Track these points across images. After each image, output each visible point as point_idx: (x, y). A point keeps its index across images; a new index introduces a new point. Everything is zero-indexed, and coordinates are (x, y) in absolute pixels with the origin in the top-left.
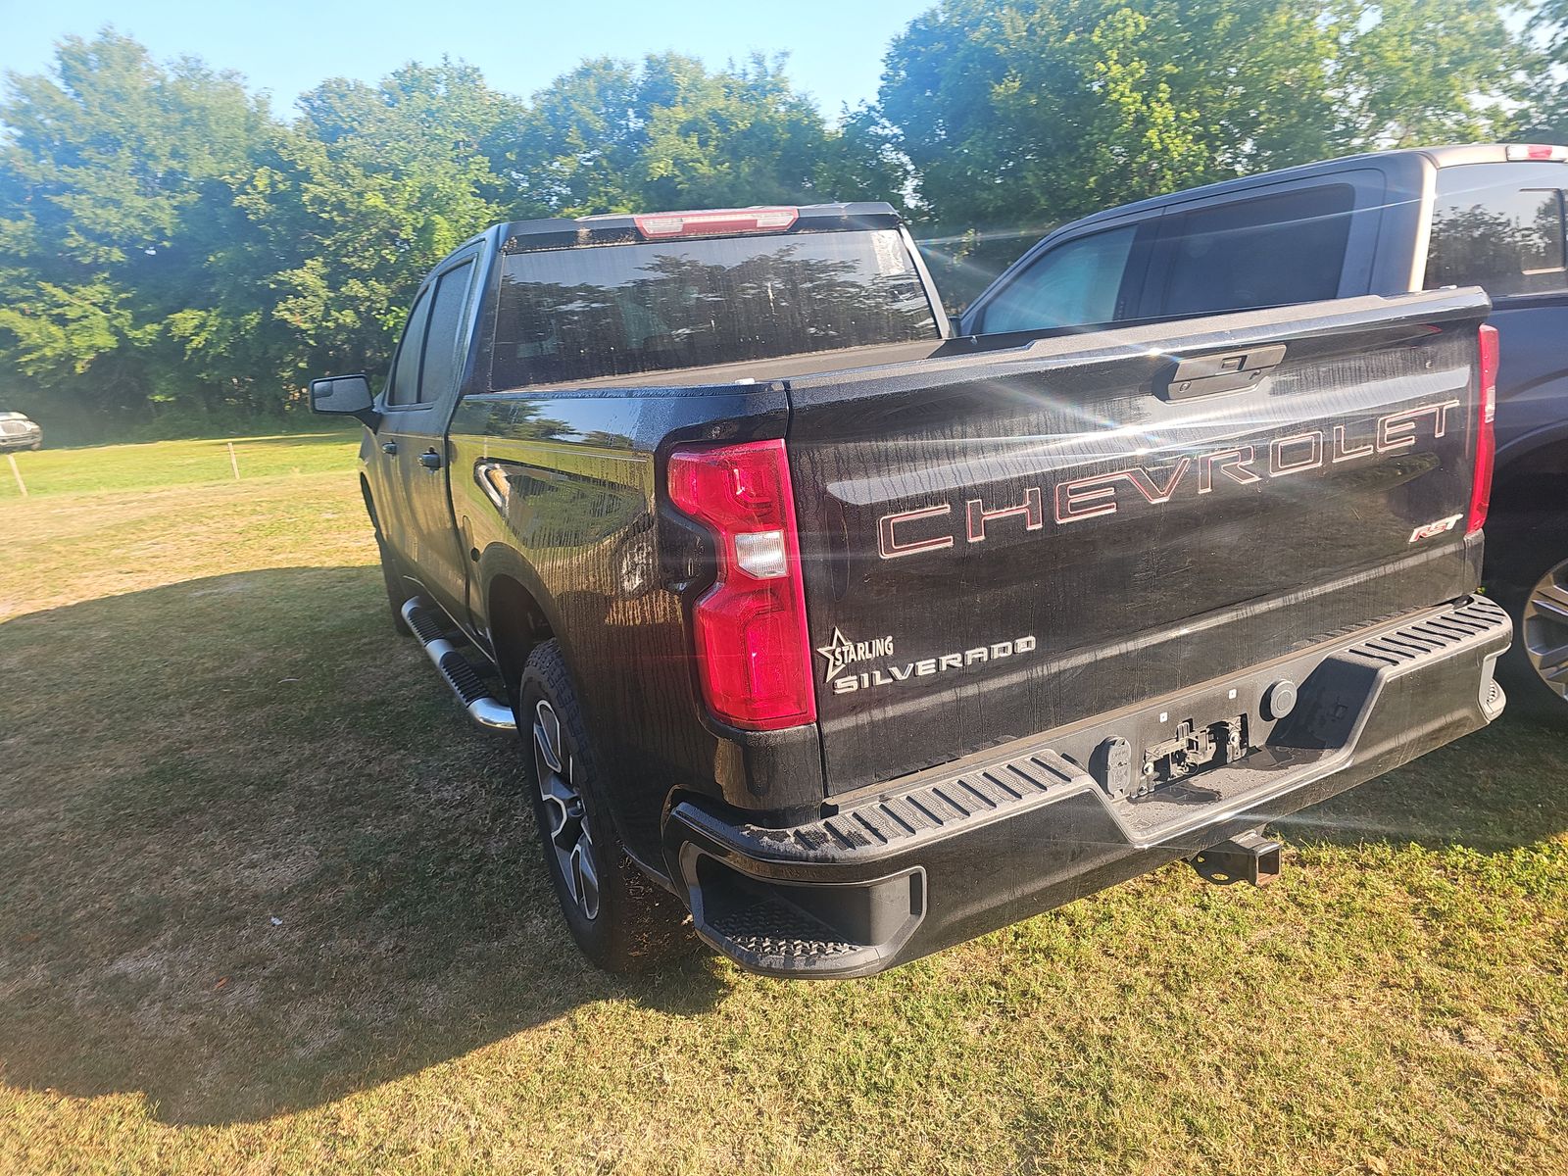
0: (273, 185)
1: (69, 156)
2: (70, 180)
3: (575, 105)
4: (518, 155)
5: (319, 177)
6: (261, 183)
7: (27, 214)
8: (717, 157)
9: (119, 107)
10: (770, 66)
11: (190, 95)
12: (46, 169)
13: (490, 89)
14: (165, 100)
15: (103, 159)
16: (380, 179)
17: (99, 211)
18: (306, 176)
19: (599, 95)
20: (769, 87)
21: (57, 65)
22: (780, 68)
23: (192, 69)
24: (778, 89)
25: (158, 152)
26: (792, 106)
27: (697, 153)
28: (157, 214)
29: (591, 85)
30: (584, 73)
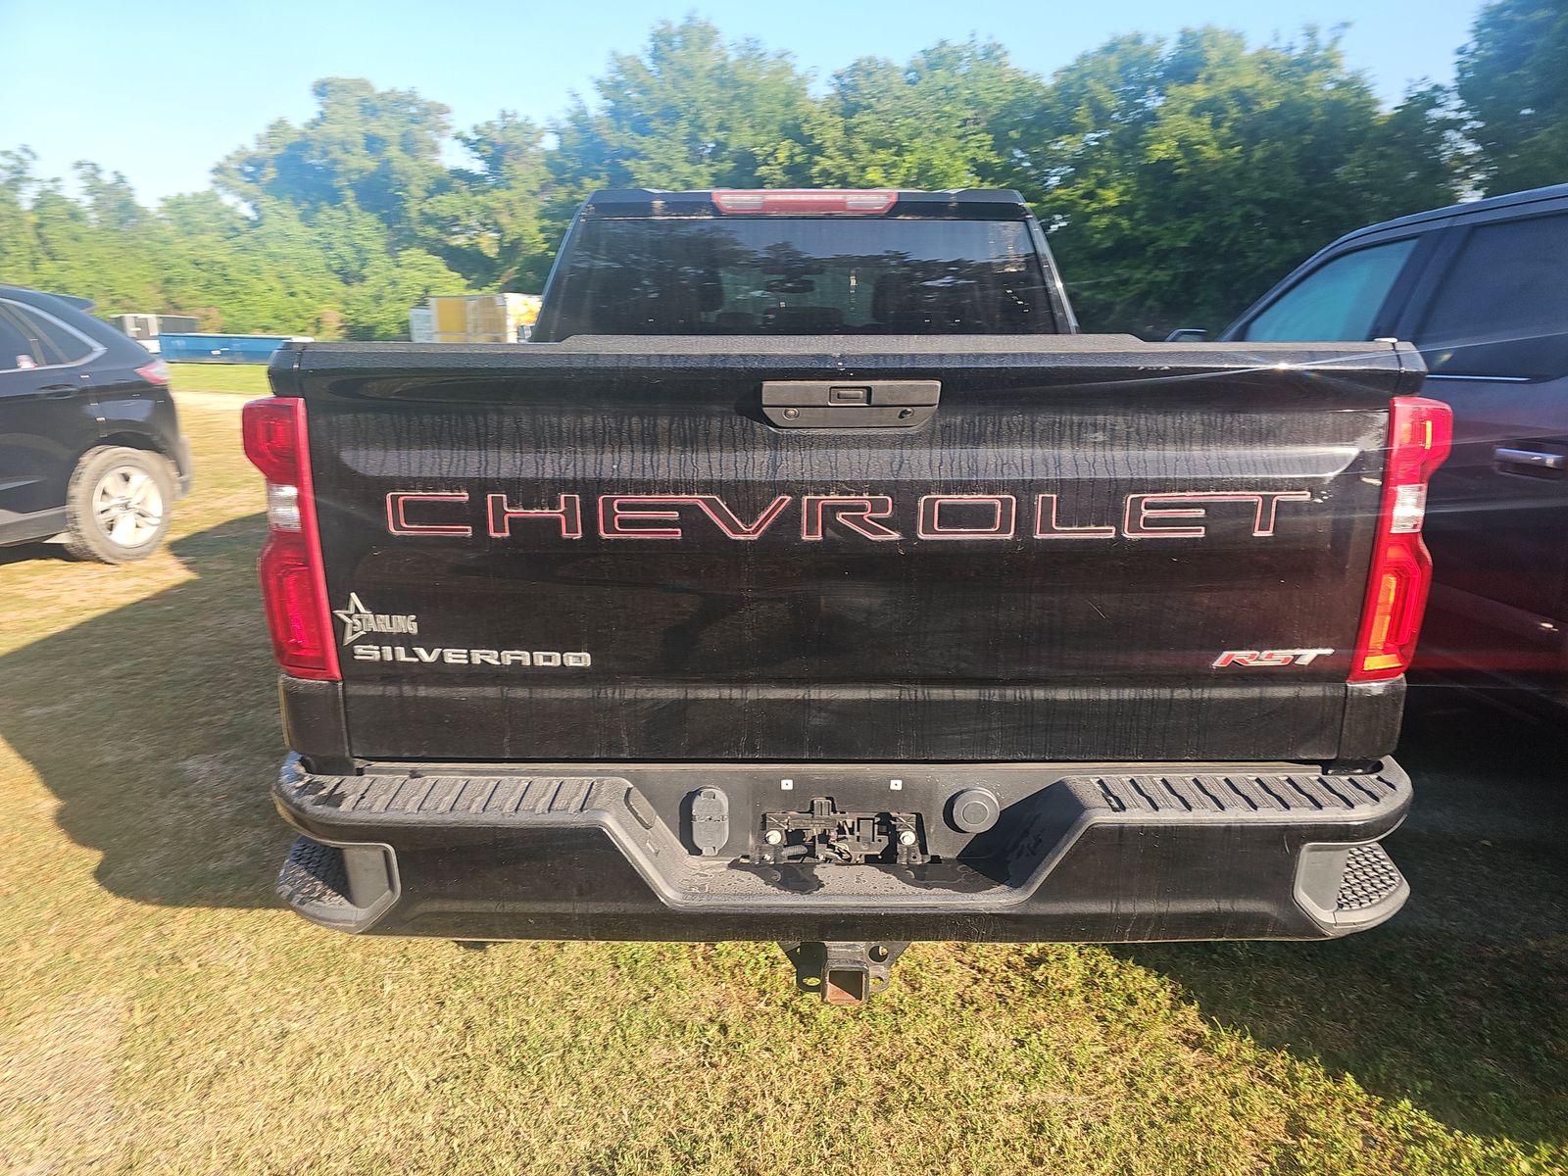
0: (791, 157)
1: (642, 128)
2: (638, 147)
3: (1090, 82)
4: (1023, 133)
5: (829, 152)
6: (782, 156)
7: (603, 175)
8: (1230, 139)
9: (686, 84)
10: (1324, 38)
11: (744, 75)
12: (625, 138)
13: (1013, 66)
14: (724, 78)
15: (664, 129)
16: (883, 155)
17: (654, 175)
18: (819, 150)
19: (1120, 71)
20: (1317, 62)
21: (650, 46)
22: (1336, 40)
23: (752, 51)
24: (1328, 64)
25: (708, 125)
26: (1342, 85)
27: (1207, 135)
28: (696, 180)
29: (1113, 62)
30: (1110, 49)
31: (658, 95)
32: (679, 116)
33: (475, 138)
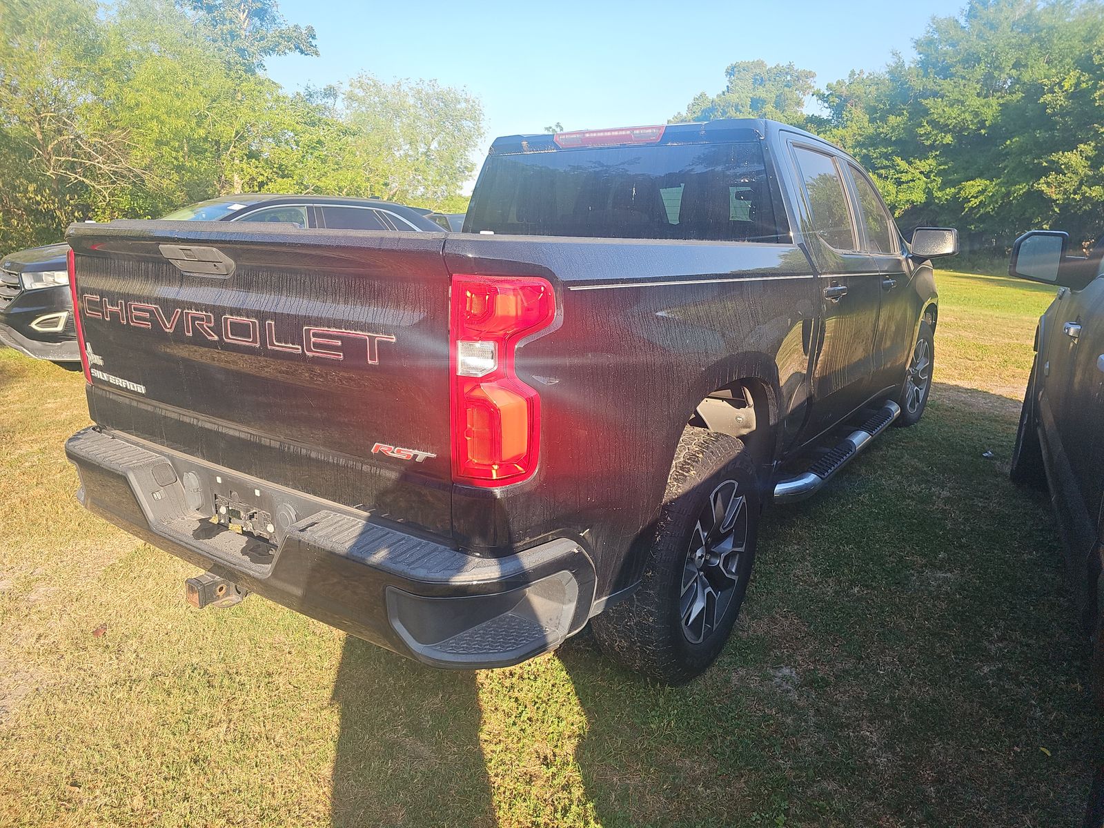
28: (985, 110)
31: (963, 45)
32: (979, 61)
33: (827, 93)
